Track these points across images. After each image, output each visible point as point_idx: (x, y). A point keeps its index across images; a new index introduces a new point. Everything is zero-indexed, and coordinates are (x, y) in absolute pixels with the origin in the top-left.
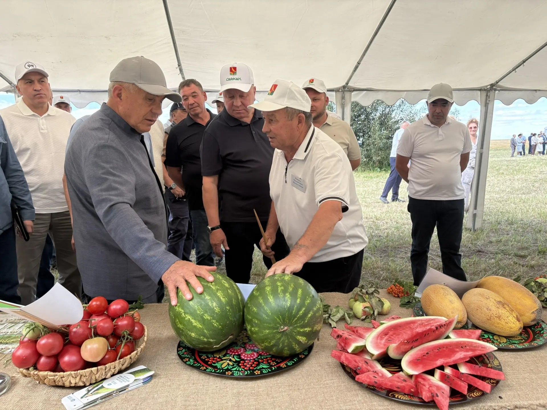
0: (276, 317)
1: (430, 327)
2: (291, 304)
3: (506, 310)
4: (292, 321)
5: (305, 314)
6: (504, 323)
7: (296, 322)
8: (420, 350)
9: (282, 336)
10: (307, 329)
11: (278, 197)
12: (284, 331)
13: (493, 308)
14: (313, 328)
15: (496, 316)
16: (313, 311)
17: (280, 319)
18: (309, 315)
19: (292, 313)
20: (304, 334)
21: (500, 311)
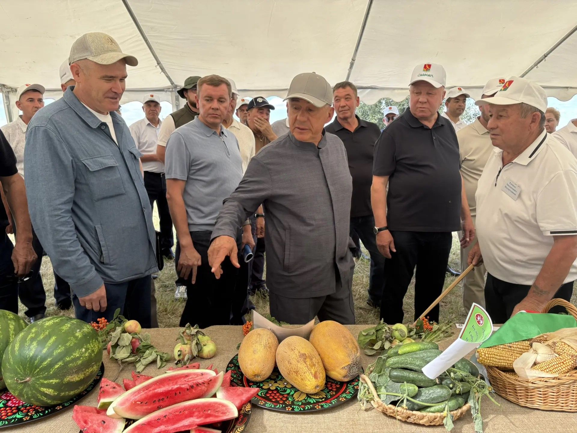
0: (16, 367)
1: (178, 386)
2: (34, 354)
3: (305, 365)
4: (34, 372)
5: (51, 365)
6: (300, 380)
7: (38, 374)
9: (24, 387)
10: (54, 381)
12: (26, 382)
13: (294, 362)
14: (62, 380)
15: (294, 370)
16: (64, 361)
17: (20, 369)
18: (57, 366)
19: (34, 363)
20: (49, 386)
21: (299, 365)
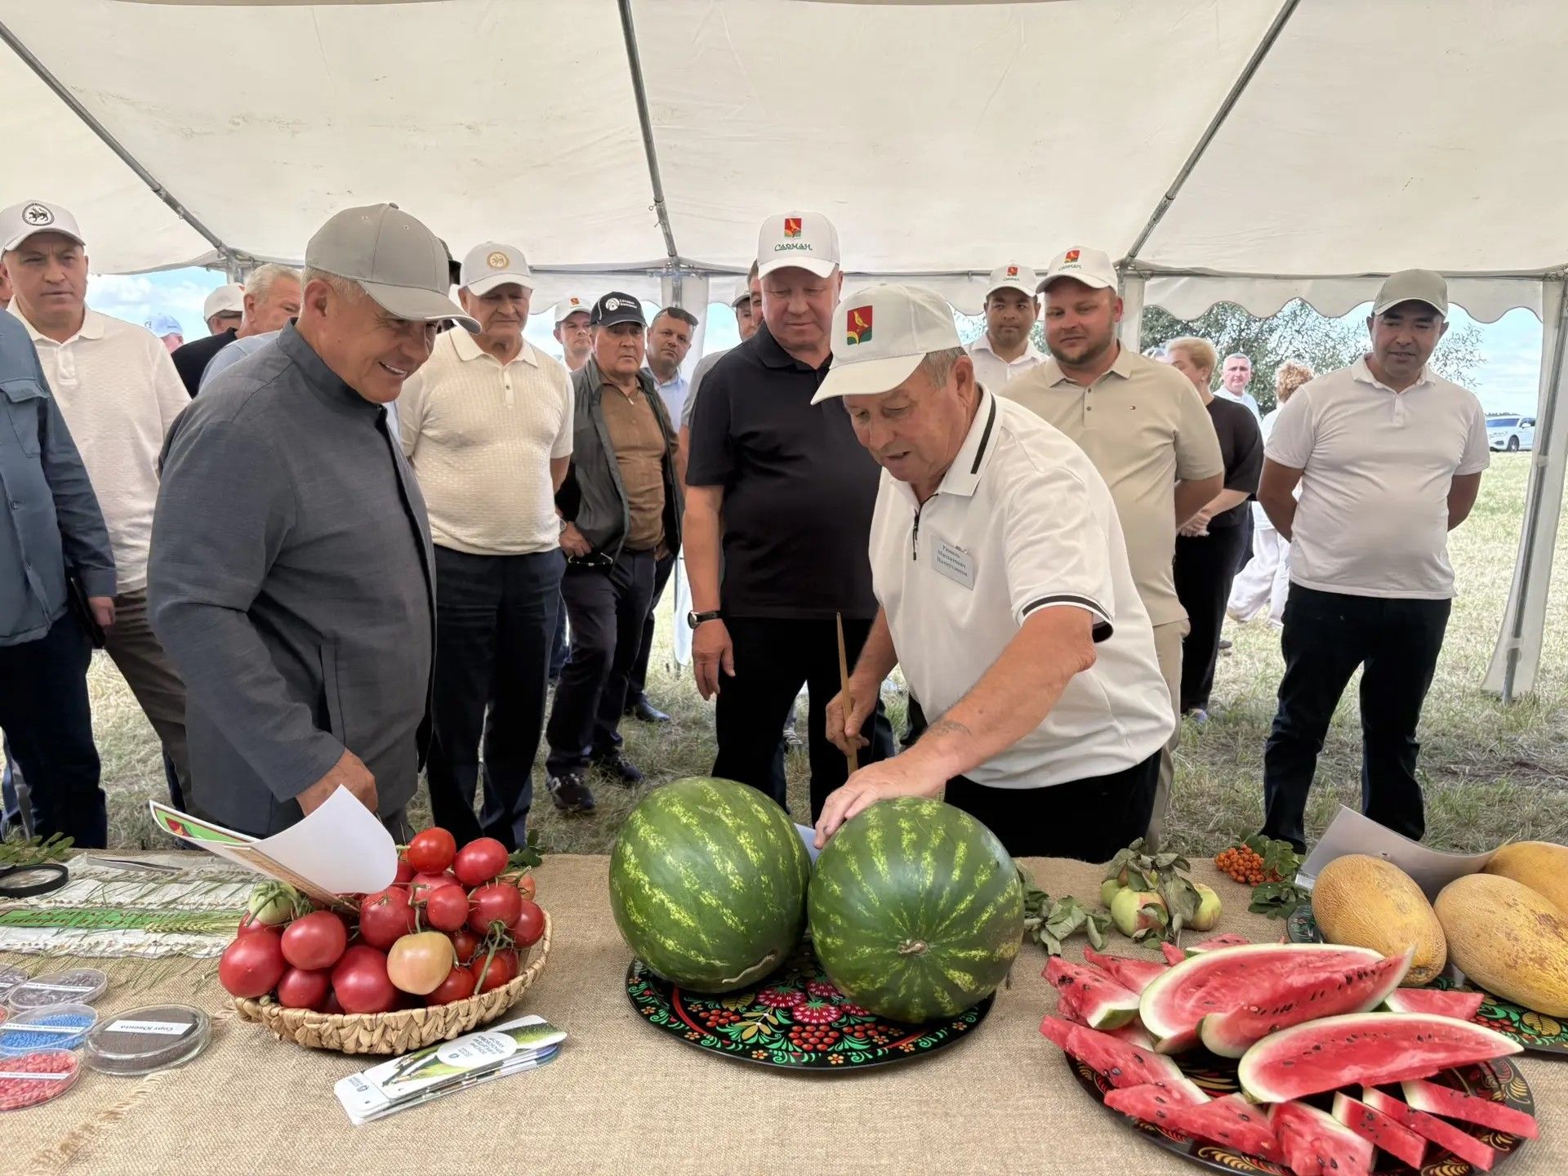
0: (892, 915)
1: (1327, 975)
2: (933, 883)
3: (1564, 943)
4: (938, 926)
5: (973, 912)
6: (1554, 980)
7: (947, 932)
8: (1295, 1038)
9: (906, 968)
10: (978, 954)
11: (895, 598)
12: (912, 953)
13: (1526, 934)
14: (993, 952)
15: (1533, 956)
16: (995, 904)
17: (902, 920)
18: (985, 917)
19: (937, 905)
20: (966, 966)
21: (1545, 943)
